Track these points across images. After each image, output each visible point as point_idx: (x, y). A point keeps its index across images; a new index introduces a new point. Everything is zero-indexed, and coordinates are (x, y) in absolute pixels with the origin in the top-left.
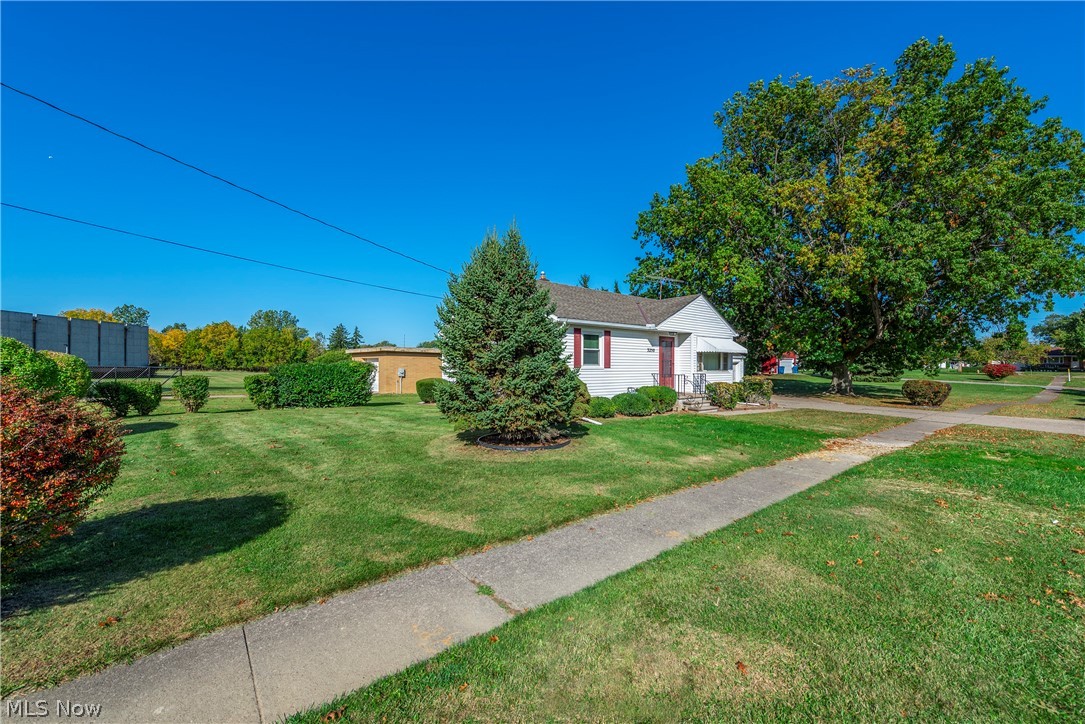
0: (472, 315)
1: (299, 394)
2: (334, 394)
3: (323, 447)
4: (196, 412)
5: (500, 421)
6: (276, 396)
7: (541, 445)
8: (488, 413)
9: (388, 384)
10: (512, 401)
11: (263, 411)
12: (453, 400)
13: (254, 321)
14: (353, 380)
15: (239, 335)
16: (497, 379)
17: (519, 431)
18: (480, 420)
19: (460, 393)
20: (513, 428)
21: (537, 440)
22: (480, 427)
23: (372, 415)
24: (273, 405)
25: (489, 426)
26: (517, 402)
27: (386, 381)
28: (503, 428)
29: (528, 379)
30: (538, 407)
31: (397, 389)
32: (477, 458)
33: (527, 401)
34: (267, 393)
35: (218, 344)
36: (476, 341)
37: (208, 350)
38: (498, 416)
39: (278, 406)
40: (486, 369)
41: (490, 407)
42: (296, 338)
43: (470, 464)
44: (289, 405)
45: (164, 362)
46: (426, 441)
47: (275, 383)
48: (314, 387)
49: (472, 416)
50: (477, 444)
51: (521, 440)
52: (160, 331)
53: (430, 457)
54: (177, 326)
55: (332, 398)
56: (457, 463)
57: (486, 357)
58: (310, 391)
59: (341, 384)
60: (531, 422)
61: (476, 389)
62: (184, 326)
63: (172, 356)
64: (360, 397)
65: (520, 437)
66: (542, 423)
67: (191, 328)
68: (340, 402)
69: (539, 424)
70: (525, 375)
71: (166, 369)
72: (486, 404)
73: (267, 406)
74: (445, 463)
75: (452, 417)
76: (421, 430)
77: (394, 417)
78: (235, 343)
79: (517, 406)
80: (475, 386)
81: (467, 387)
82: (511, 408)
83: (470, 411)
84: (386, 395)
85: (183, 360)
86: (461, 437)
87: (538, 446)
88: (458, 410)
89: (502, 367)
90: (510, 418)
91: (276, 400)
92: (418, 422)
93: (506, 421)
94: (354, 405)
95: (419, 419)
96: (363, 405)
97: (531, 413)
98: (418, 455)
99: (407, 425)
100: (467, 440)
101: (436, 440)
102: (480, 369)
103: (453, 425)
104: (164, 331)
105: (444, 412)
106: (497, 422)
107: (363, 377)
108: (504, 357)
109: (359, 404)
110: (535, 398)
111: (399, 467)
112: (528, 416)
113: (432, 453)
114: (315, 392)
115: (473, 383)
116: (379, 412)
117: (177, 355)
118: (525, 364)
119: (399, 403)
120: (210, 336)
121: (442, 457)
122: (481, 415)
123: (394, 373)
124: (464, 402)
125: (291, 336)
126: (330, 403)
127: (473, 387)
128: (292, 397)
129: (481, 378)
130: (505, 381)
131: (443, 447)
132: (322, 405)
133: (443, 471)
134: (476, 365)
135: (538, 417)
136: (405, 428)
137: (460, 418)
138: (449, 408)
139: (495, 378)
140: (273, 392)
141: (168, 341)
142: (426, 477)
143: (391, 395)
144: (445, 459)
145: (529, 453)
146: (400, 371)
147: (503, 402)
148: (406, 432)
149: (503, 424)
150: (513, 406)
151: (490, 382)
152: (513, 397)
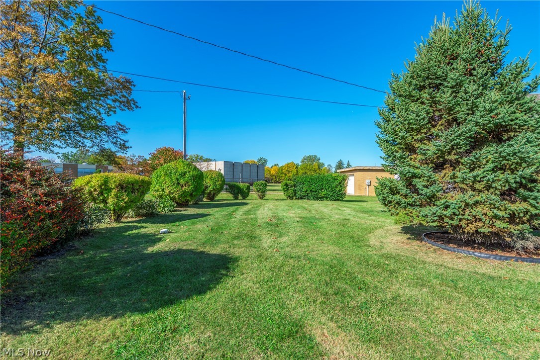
0: (414, 107)
1: (306, 192)
2: (323, 193)
3: (296, 224)
4: (262, 199)
5: (452, 219)
6: (295, 192)
7: (514, 254)
8: (434, 209)
9: (360, 189)
10: (469, 197)
11: (289, 201)
12: (394, 194)
13: (303, 161)
14: (334, 185)
15: (297, 168)
16: (448, 172)
17: (480, 233)
18: (426, 216)
19: (400, 187)
20: (471, 228)
21: (508, 247)
22: (424, 223)
23: (341, 206)
24: (294, 198)
25: (436, 224)
26: (478, 198)
27: (358, 186)
28: (456, 228)
29: (493, 170)
30: (513, 207)
31: (365, 193)
32: (421, 256)
33: (493, 197)
34: (291, 191)
35: (289, 172)
36: (419, 132)
37: (286, 175)
38: (449, 212)
39: (296, 199)
40: (432, 162)
41: (438, 203)
42: (319, 168)
43: (412, 263)
44: (301, 198)
45: (271, 180)
46: (371, 230)
47: (294, 186)
48: (313, 189)
49: (415, 211)
50: (422, 240)
51: (483, 244)
52: (270, 167)
53: (369, 246)
54: (275, 165)
55: (322, 195)
56: (396, 258)
57: (431, 148)
58: (311, 191)
59: (327, 187)
60: (499, 224)
61: (419, 183)
62: (277, 164)
63: (274, 178)
64: (338, 195)
65: (480, 240)
66: (520, 227)
67: (280, 165)
68: (327, 198)
69: (514, 229)
70: (490, 166)
71: (272, 183)
72: (432, 199)
73: (291, 198)
74: (382, 256)
75: (393, 211)
76: (370, 220)
77: (355, 209)
78: (295, 171)
79: (477, 203)
80: (417, 180)
81: (409, 181)
82: (467, 205)
83: (411, 205)
84: (358, 196)
85: (278, 179)
86: (406, 230)
87: (508, 255)
88: (399, 203)
89: (452, 157)
90: (466, 216)
91: (295, 195)
92: (371, 213)
93: (460, 220)
94: (335, 200)
95: (372, 211)
96: (340, 201)
97: (501, 214)
98: (358, 241)
99: (362, 215)
100: (412, 234)
101: (381, 230)
102: (425, 162)
103: (394, 218)
104: (271, 167)
105: (386, 205)
106: (446, 220)
107: (340, 183)
108: (457, 144)
109: (338, 200)
110: (508, 194)
111: (337, 250)
112: (496, 217)
113: (373, 241)
114: (313, 191)
115: (414, 176)
116: (346, 205)
117: (275, 177)
118: (489, 153)
119: (362, 201)
120: (286, 168)
121: (382, 248)
122: (426, 210)
123: (363, 183)
124: (406, 196)
125: (317, 167)
126: (321, 198)
127: (415, 181)
128: (303, 194)
129: (426, 171)
130: (458, 174)
131: (385, 237)
132: (317, 199)
133: (378, 266)
134: (420, 157)
135: (512, 218)
136: (359, 217)
137: (402, 212)
138: (390, 202)
139: (444, 171)
140: (293, 190)
141: (273, 172)
142: (356, 269)
143: (361, 196)
144: (384, 251)
145: (496, 262)
146: (367, 181)
147: (455, 198)
148: (359, 220)
149: (455, 223)
150: (471, 202)
151: (437, 176)
152: (470, 193)
